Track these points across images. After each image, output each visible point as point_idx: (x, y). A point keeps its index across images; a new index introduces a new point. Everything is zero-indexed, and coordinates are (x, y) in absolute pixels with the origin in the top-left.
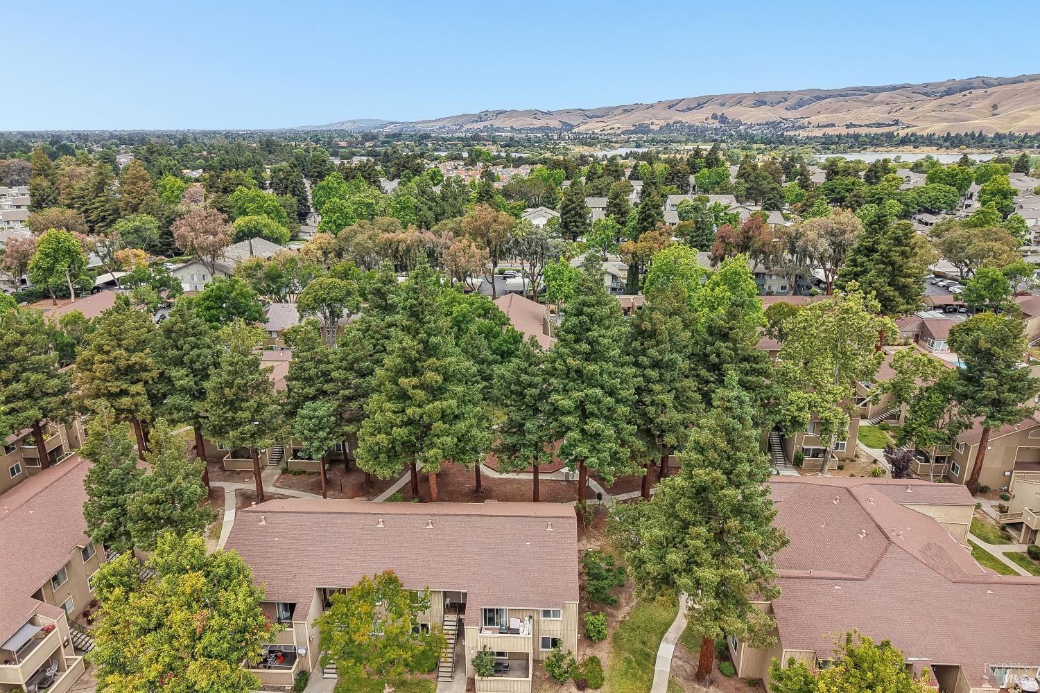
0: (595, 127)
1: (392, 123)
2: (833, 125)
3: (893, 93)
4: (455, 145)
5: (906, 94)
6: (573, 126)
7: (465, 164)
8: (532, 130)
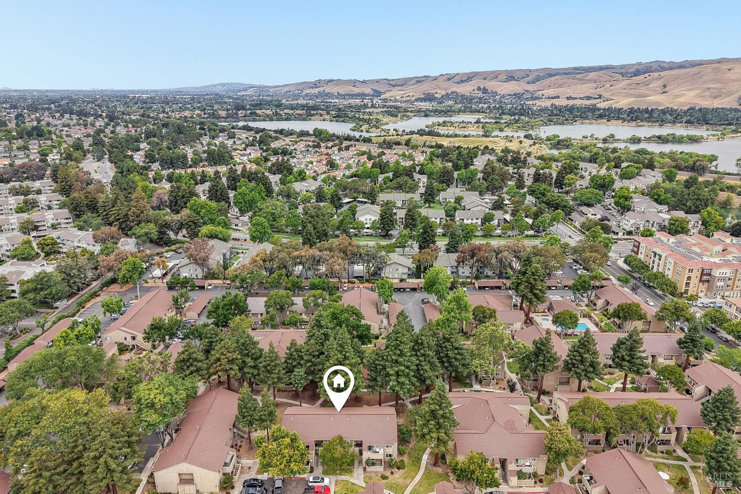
0: (397, 94)
2: (558, 97)
3: (601, 73)
5: (609, 73)
6: (381, 93)
8: (353, 97)
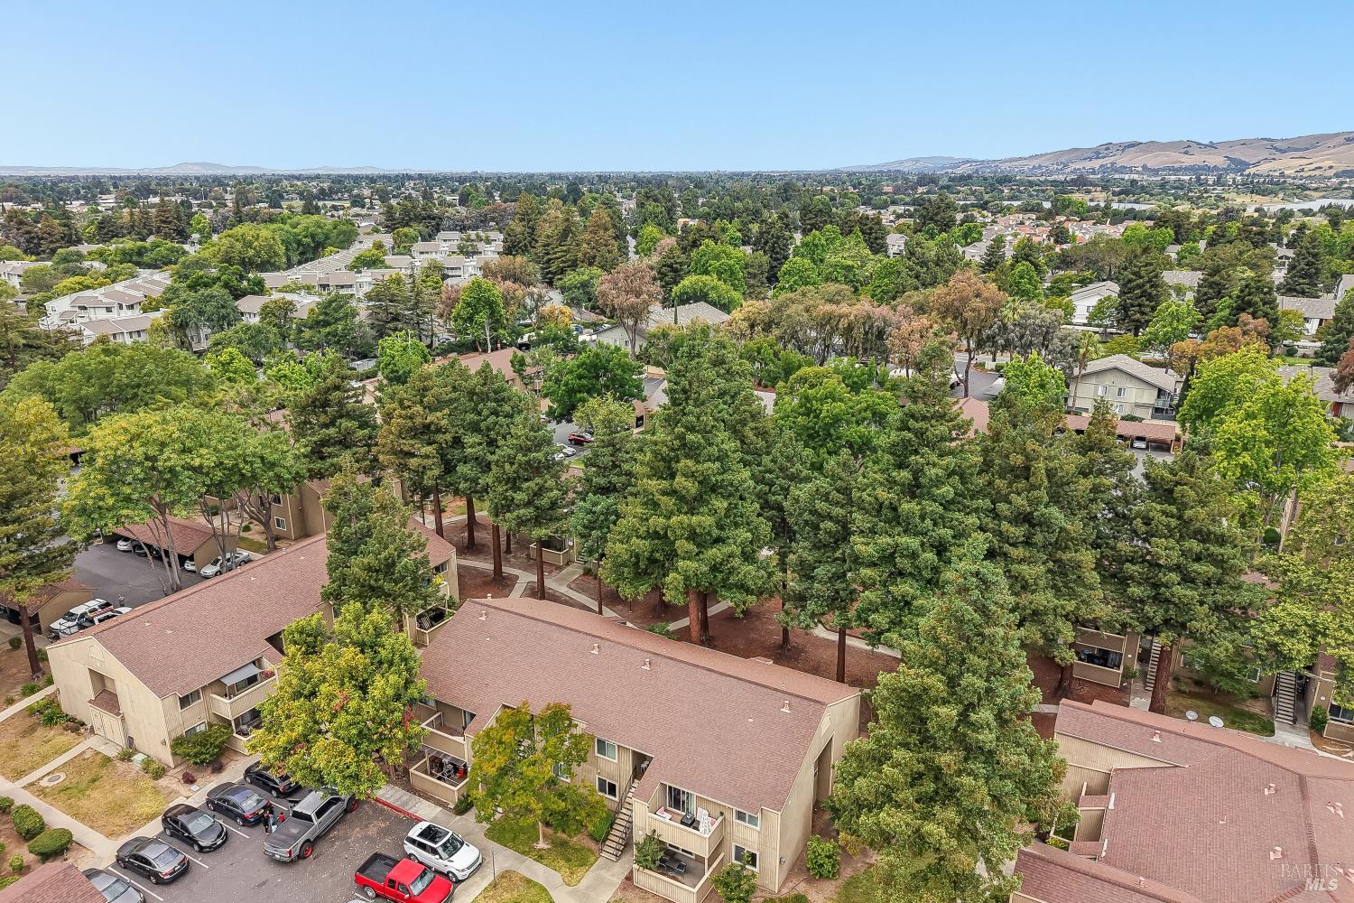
0: (1288, 166)
1: (968, 162)
4: (1043, 191)
6: (1248, 165)
7: (1038, 219)
8: (1176, 171)
